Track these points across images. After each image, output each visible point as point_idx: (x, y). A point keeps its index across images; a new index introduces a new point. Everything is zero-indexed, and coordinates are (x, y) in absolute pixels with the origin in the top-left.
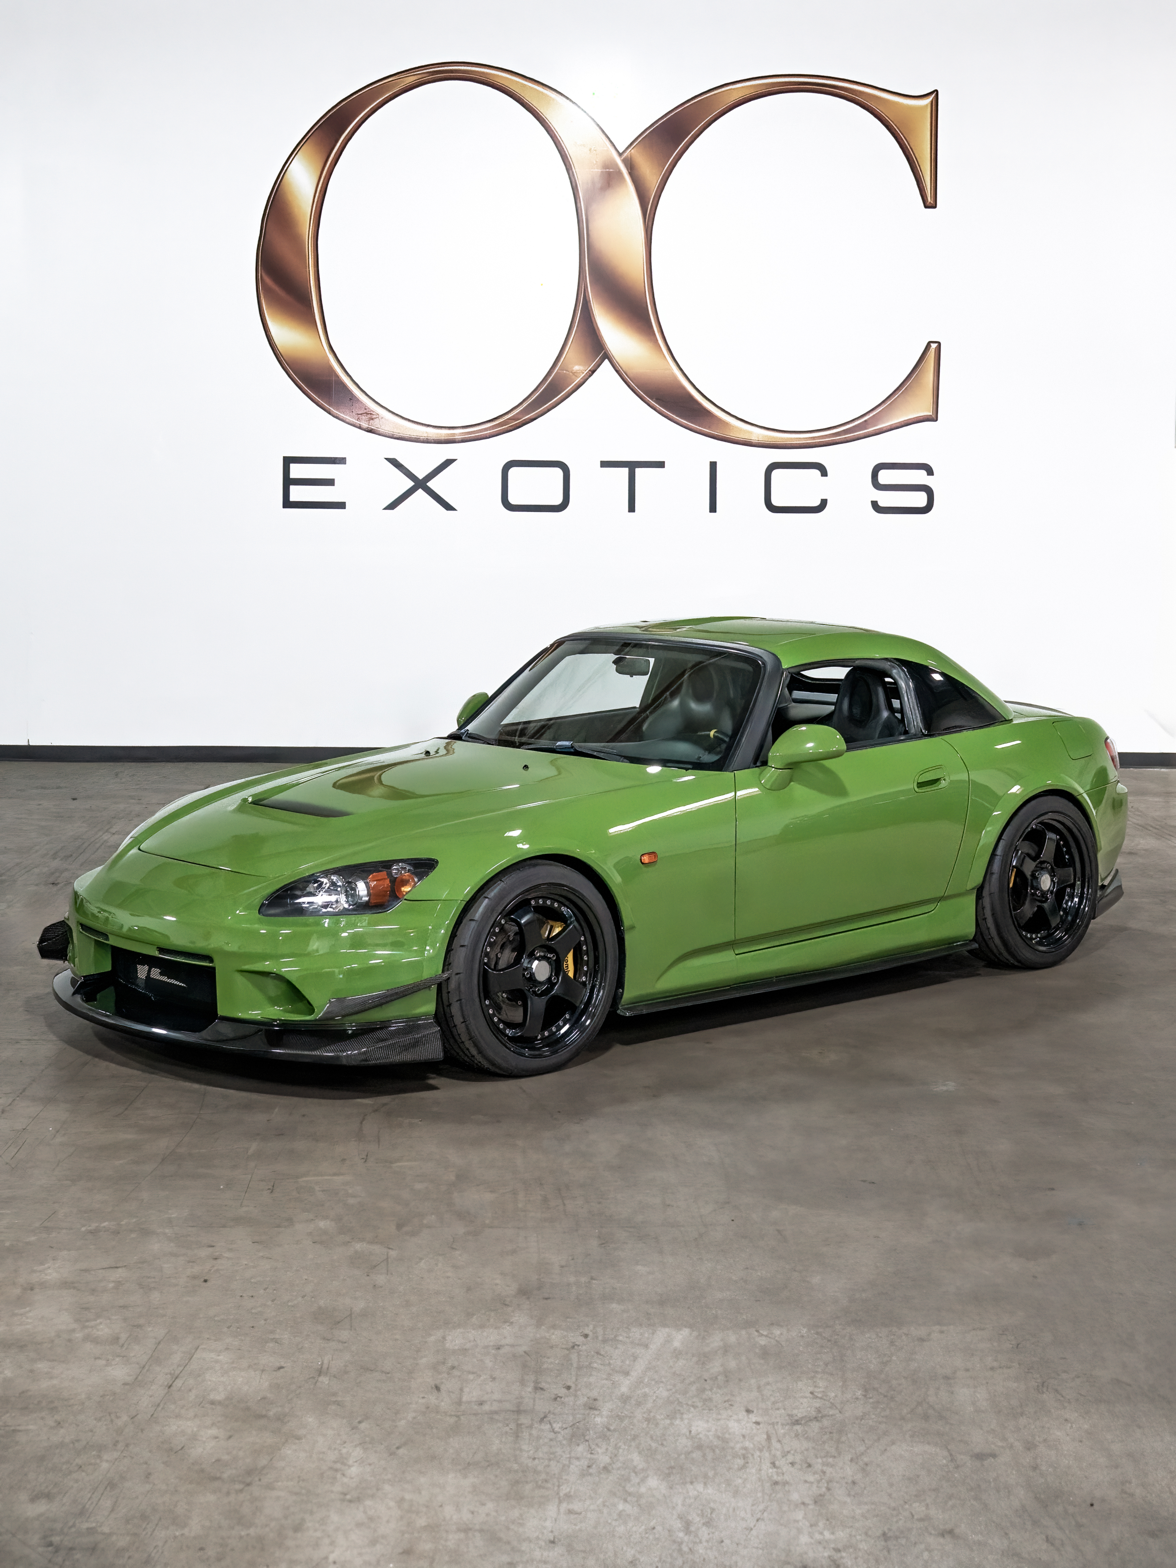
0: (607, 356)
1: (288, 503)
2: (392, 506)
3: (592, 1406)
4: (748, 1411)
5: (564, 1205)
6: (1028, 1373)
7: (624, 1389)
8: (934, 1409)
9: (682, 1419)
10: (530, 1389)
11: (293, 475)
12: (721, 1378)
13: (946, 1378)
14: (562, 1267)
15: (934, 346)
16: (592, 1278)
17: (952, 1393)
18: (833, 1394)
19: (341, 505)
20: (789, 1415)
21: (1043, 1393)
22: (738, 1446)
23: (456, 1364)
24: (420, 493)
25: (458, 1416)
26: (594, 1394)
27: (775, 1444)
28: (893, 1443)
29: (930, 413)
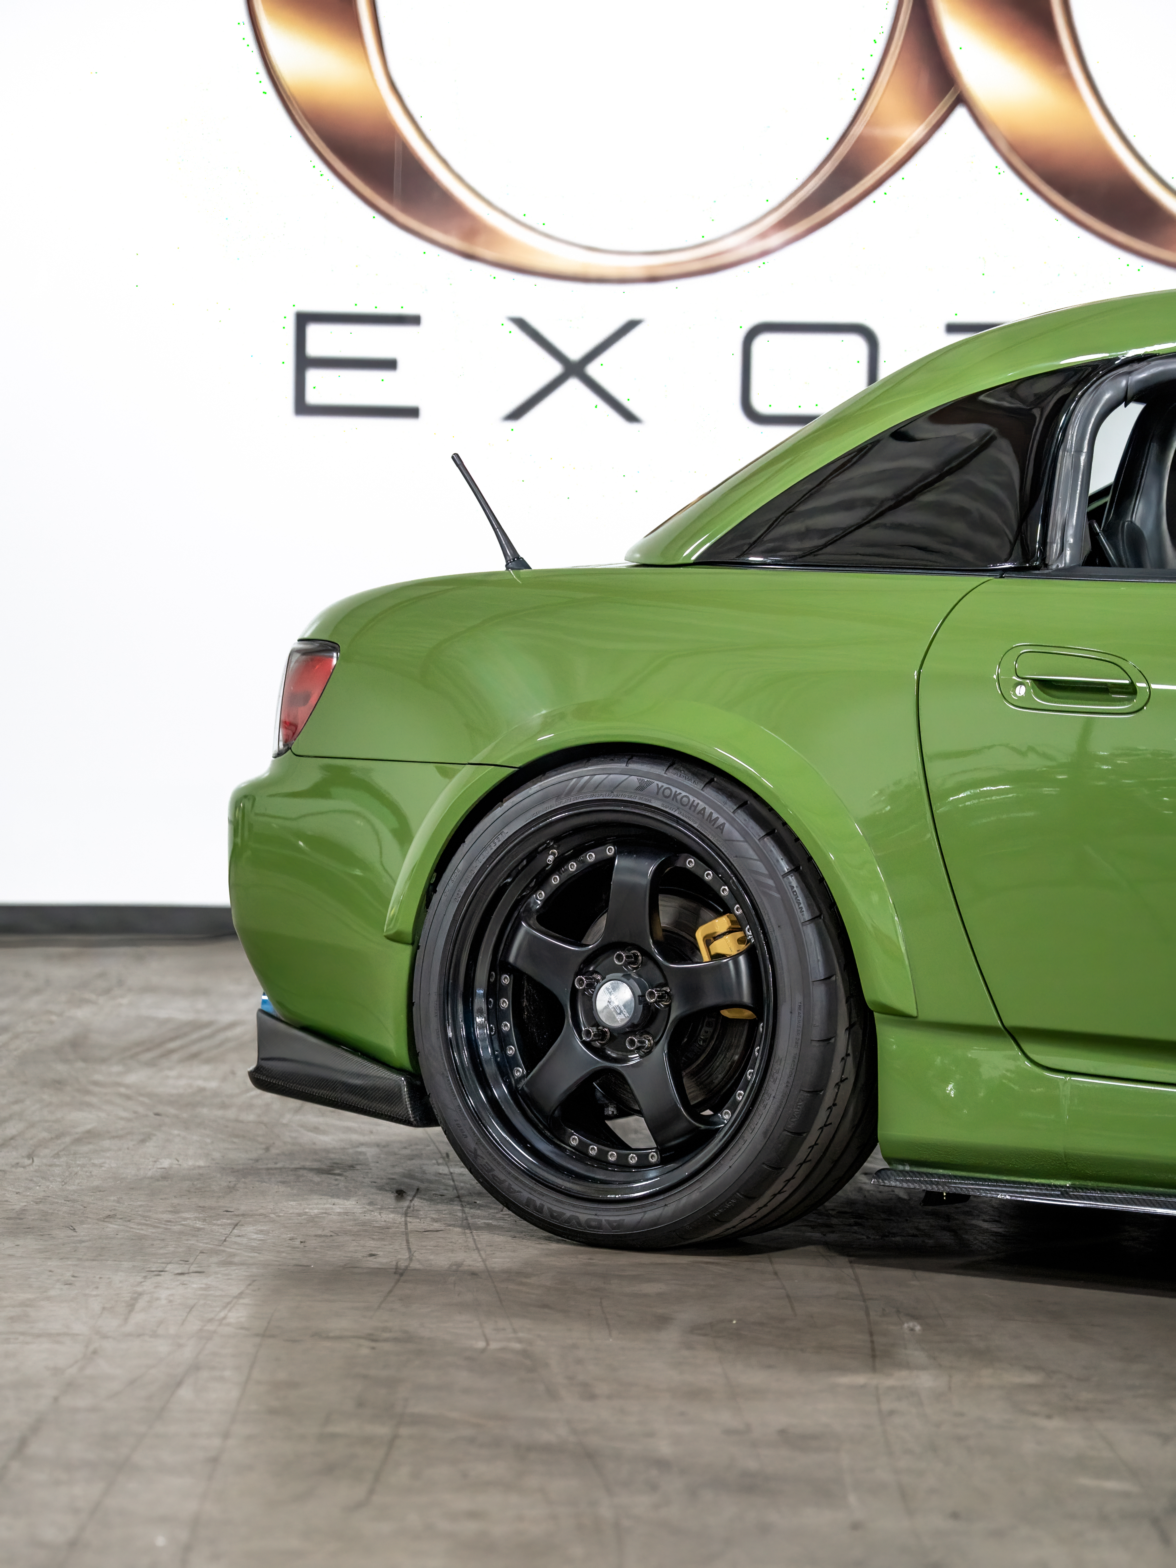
0: (961, 100)
1: (302, 408)
2: (517, 414)
11: (313, 349)
19: (411, 412)
24: (573, 384)
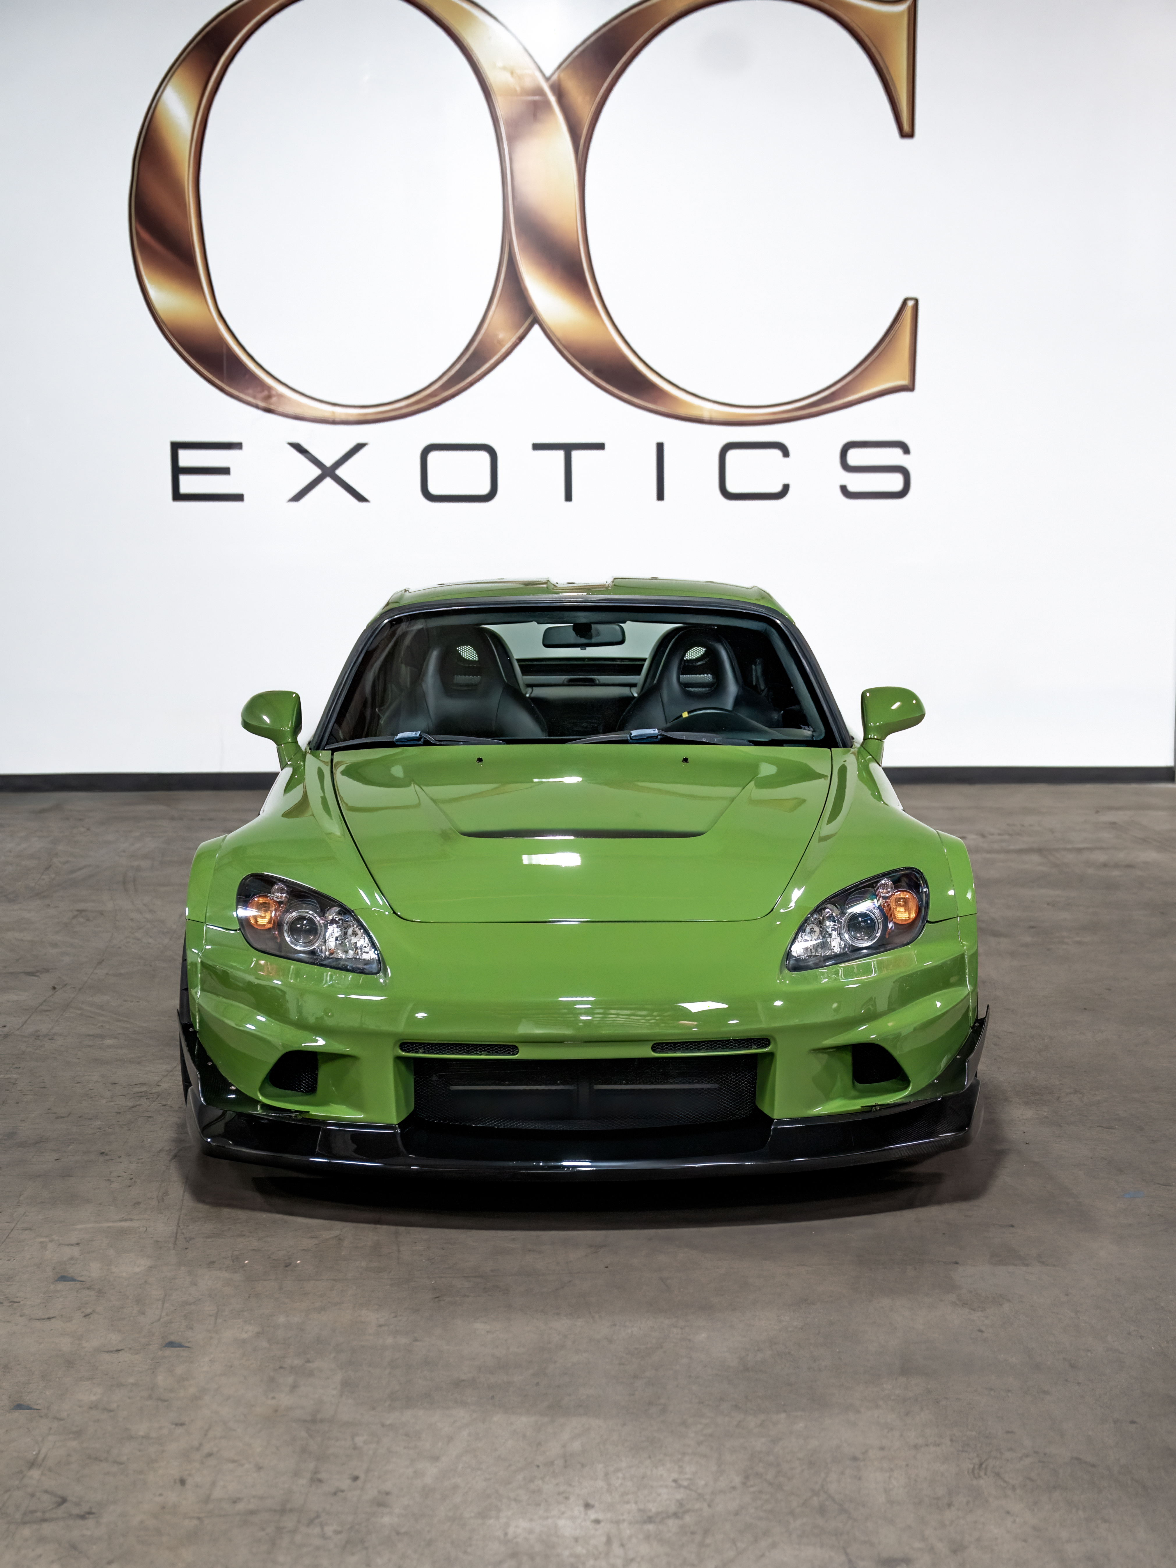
0: (536, 320)
1: (177, 496)
2: (297, 498)
3: (381, 1502)
4: (588, 1506)
5: (399, 1251)
6: (963, 1451)
7: (428, 1480)
8: (834, 1500)
9: (497, 1518)
10: (303, 1481)
11: (182, 463)
12: (559, 1462)
13: (855, 1459)
14: (380, 1326)
15: (911, 303)
16: (416, 1340)
17: (860, 1479)
18: (702, 1483)
19: (239, 498)
20: (640, 1510)
21: (980, 1477)
22: (567, 1553)
23: (215, 1449)
24: (328, 482)
25: (199, 1518)
26: (387, 1486)
27: (617, 1550)
28: (774, 1545)
29: (905, 382)
